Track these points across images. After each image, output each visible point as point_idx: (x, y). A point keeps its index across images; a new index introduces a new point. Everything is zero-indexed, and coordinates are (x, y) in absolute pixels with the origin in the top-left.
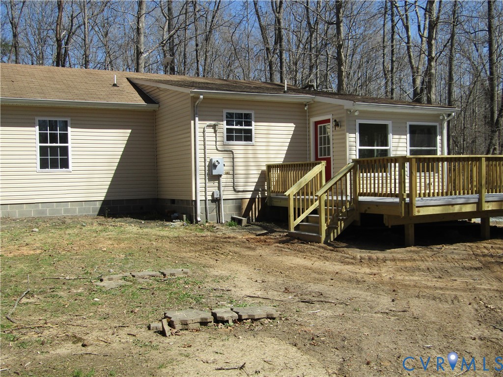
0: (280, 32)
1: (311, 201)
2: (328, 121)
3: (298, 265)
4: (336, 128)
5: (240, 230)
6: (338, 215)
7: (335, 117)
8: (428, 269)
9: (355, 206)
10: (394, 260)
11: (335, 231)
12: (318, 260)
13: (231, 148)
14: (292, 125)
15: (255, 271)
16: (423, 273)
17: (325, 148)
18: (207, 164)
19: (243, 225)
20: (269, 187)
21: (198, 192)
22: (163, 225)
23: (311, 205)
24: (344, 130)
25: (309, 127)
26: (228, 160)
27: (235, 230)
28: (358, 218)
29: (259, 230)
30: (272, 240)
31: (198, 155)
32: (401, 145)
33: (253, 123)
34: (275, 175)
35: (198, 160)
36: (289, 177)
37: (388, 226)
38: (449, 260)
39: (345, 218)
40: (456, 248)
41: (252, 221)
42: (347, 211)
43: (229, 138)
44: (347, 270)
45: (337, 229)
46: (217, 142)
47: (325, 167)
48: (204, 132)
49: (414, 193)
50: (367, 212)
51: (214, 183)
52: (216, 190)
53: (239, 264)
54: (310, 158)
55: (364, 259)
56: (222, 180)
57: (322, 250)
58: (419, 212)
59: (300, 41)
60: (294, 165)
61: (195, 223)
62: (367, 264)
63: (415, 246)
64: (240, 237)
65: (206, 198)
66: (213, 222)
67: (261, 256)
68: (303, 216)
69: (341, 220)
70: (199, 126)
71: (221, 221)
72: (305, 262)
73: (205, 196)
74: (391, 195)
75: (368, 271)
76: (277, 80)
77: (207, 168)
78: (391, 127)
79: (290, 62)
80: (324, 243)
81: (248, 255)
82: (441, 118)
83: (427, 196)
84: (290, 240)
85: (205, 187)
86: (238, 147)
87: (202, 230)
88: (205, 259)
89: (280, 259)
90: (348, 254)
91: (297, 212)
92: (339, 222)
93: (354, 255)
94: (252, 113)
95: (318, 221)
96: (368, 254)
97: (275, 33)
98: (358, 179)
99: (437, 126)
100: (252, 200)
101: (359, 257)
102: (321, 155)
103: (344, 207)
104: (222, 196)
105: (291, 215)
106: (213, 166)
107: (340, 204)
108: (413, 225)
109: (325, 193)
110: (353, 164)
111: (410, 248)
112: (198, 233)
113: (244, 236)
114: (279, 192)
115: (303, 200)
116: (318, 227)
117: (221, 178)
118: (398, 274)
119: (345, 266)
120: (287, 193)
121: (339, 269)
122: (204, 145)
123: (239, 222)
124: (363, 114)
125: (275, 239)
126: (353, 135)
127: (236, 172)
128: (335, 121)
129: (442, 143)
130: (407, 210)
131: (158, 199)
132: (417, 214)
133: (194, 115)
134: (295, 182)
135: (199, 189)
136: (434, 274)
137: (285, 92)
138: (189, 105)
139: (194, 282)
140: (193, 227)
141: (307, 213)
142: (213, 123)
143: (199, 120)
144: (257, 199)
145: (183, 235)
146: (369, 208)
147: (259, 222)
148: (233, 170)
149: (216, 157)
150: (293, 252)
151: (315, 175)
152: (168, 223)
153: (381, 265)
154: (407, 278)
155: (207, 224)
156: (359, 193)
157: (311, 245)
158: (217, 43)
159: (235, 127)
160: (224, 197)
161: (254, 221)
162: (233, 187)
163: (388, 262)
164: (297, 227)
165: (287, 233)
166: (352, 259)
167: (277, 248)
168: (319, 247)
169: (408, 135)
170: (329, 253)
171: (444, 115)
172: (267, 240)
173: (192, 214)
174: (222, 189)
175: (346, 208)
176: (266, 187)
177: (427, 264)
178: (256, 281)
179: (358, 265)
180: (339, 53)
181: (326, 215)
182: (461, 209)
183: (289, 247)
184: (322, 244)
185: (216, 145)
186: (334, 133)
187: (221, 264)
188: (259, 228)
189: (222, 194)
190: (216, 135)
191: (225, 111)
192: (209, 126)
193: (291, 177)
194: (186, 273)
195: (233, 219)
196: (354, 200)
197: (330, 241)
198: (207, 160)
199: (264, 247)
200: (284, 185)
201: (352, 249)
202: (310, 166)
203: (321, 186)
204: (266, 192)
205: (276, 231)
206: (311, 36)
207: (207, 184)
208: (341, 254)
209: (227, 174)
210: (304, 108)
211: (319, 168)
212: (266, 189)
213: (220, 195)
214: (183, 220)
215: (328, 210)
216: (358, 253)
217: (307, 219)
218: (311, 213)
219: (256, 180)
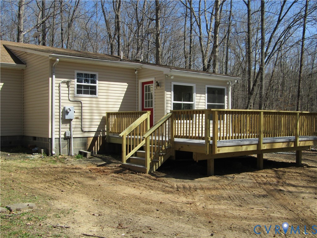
0: (118, 24)
1: (139, 140)
2: (152, 82)
3: (129, 194)
4: (158, 87)
5: (85, 162)
6: (159, 152)
7: (157, 80)
8: (230, 197)
9: (171, 145)
10: (202, 189)
11: (157, 164)
12: (145, 189)
13: (80, 99)
14: (126, 84)
15: (94, 202)
16: (226, 201)
17: (149, 101)
18: (61, 111)
19: (88, 157)
20: (108, 129)
21: (53, 132)
22: (24, 158)
23: (139, 143)
24: (163, 89)
25: (138, 86)
26: (77, 108)
27: (81, 161)
28: (173, 154)
29: (99, 162)
30: (109, 170)
31: (54, 104)
32: (201, 101)
33: (97, 82)
34: (112, 120)
35: (54, 107)
36: (123, 122)
37: (196, 161)
38: (242, 189)
39: (164, 154)
40: (243, 177)
41: (95, 154)
42: (166, 149)
43: (79, 92)
44: (168, 198)
45: (158, 162)
46: (70, 95)
47: (150, 115)
48: (59, 86)
49: (216, 137)
50: (180, 150)
51: (66, 125)
52: (67, 130)
53: (81, 195)
54: (138, 108)
55: (180, 188)
56: (73, 123)
57: (147, 179)
58: (219, 151)
59: (131, 31)
60: (127, 113)
61: (51, 156)
62: (183, 193)
63: (214, 175)
64: (85, 168)
65: (60, 136)
66: (64, 154)
67: (99, 185)
68: (133, 152)
69: (161, 156)
70: (55, 81)
71: (71, 154)
72: (135, 192)
73: (59, 135)
74: (199, 138)
75: (184, 199)
76: (116, 54)
77: (61, 114)
78: (195, 88)
79: (124, 45)
80: (149, 174)
81: (90, 185)
82: (228, 83)
83: (225, 139)
84: (123, 170)
85: (59, 129)
86: (85, 99)
87: (55, 161)
88: (52, 190)
89: (115, 188)
90: (167, 183)
91: (128, 149)
92: (160, 157)
93: (172, 184)
94: (97, 74)
95: (144, 156)
96: (183, 183)
97: (115, 25)
98: (174, 124)
99: (225, 89)
100: (95, 138)
101: (176, 186)
102: (146, 106)
103: (164, 146)
104: (72, 135)
105: (124, 151)
106: (66, 112)
107: (161, 144)
108: (213, 160)
109: (150, 135)
110: (171, 114)
111: (212, 177)
112: (51, 165)
113: (87, 166)
114: (115, 133)
115: (133, 139)
116: (145, 160)
117: (72, 122)
118: (209, 203)
119: (166, 195)
120: (121, 135)
121: (162, 198)
122: (59, 96)
123: (85, 155)
124: (177, 78)
125: (111, 169)
126: (169, 93)
127: (83, 117)
128: (157, 82)
129: (228, 101)
130: (211, 150)
131: (24, 136)
132: (217, 152)
133: (52, 74)
134: (127, 126)
135: (54, 130)
136: (235, 202)
137: (121, 60)
138: (49, 65)
139: (37, 218)
140: (48, 159)
141: (136, 149)
142: (66, 80)
143: (56, 77)
144: (99, 138)
145: (39, 166)
146: (182, 147)
147: (100, 154)
148: (81, 116)
149: (68, 106)
150: (125, 181)
151: (142, 121)
152: (29, 156)
153: (194, 194)
154: (216, 207)
155: (60, 156)
156: (175, 135)
157: (139, 175)
158: (76, 29)
159: (83, 84)
160: (73, 136)
161: (96, 153)
162: (81, 128)
163: (199, 191)
164: (129, 160)
165: (121, 164)
166: (171, 188)
167: (112, 178)
168: (145, 177)
169: (206, 94)
170: (153, 182)
171: (230, 82)
172: (105, 170)
173: (48, 149)
174: (72, 130)
175: (165, 147)
176: (106, 128)
177: (227, 191)
178: (94, 215)
179: (176, 193)
180: (157, 40)
181: (151, 151)
182: (247, 148)
183: (122, 176)
184: (147, 175)
185: (68, 97)
186: (156, 91)
187: (65, 196)
188: (100, 160)
189: (72, 133)
190: (69, 89)
191: (76, 72)
192: (63, 82)
193: (124, 122)
194: (31, 208)
195: (80, 153)
196: (171, 141)
197: (153, 172)
198: (62, 108)
199: (102, 176)
200: (119, 127)
201: (170, 179)
202: (139, 114)
203: (147, 131)
204: (106, 133)
205: (112, 163)
206: (139, 28)
207: (61, 126)
208: (162, 184)
209: (77, 119)
210: (135, 73)
211: (145, 116)
212: (106, 130)
213: (71, 134)
214: (41, 153)
215: (152, 148)
216: (175, 182)
217: (136, 154)
218: (139, 150)
219: (99, 123)
